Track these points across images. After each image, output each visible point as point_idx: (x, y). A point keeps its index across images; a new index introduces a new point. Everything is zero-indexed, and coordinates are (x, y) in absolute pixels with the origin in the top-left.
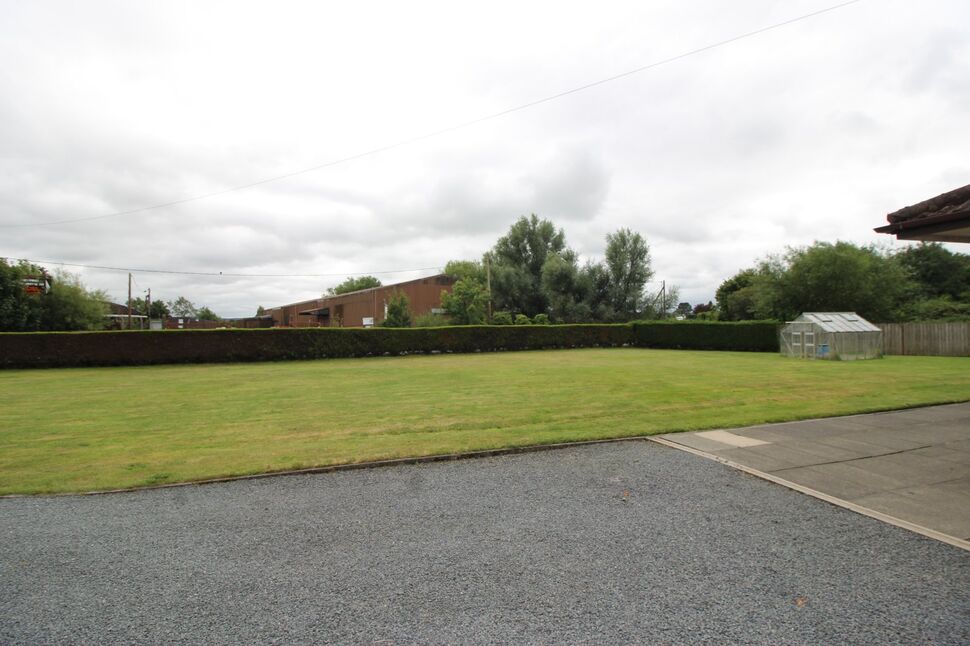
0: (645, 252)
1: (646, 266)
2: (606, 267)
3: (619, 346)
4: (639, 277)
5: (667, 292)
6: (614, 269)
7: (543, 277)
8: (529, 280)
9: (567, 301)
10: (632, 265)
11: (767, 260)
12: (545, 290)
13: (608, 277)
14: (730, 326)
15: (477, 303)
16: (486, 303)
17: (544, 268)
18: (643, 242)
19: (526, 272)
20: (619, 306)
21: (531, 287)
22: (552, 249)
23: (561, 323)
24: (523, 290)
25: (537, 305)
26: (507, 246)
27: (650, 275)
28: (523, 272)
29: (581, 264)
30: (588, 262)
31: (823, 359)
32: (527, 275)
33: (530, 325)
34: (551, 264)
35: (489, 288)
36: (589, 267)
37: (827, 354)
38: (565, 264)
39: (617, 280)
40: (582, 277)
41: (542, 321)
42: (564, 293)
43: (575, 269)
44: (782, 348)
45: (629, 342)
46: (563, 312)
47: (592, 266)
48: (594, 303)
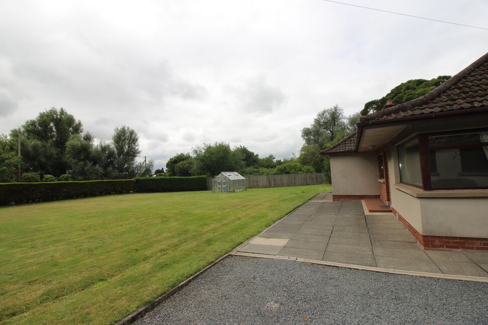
0: (137, 140)
1: (137, 148)
2: (113, 146)
3: (128, 192)
4: (132, 154)
5: (147, 162)
6: (117, 148)
7: (67, 149)
8: (54, 151)
9: (85, 165)
10: (129, 147)
11: (197, 149)
12: (68, 158)
13: (114, 152)
14: (187, 179)
15: (8, 165)
16: (16, 166)
17: (68, 144)
18: (136, 135)
19: (52, 146)
20: (121, 169)
21: (56, 156)
22: (72, 133)
23: (82, 180)
24: (49, 157)
25: (60, 168)
26: (35, 127)
27: (139, 152)
28: (49, 145)
29: (96, 143)
30: (101, 143)
31: (229, 192)
32: (53, 148)
33: (57, 182)
34: (73, 141)
35: (19, 155)
36: (101, 145)
37: (231, 190)
38: (85, 142)
39: (119, 155)
40: (97, 151)
41: (66, 179)
42: (83, 160)
43: (91, 146)
44: (213, 188)
45: (133, 190)
46: (83, 173)
47: (103, 145)
48: (105, 167)
